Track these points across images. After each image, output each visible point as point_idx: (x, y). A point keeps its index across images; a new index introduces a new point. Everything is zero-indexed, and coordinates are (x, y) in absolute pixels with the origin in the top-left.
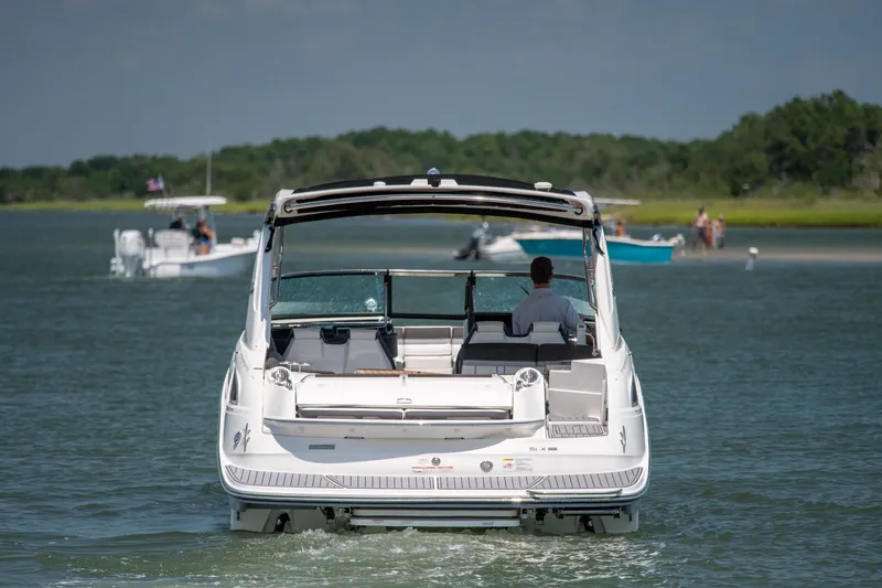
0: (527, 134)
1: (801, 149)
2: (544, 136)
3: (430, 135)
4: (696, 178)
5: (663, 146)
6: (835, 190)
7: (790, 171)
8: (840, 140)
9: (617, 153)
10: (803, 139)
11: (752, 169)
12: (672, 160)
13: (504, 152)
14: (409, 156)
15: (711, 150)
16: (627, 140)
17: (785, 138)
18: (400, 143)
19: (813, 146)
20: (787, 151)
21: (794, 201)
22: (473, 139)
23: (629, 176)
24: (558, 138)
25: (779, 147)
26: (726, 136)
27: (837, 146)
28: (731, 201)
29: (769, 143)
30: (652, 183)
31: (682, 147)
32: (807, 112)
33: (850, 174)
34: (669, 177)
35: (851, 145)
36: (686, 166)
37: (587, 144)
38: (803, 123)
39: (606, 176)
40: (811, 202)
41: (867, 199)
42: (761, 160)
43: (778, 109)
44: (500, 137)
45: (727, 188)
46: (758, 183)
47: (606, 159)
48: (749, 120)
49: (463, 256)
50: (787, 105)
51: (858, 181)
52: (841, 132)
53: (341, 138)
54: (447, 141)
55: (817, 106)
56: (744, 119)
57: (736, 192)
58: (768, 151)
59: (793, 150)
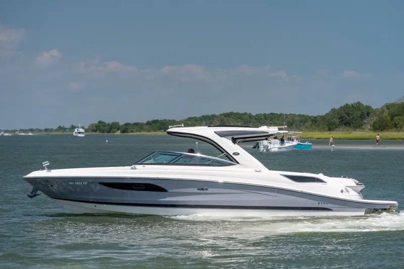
0: (272, 114)
1: (348, 118)
2: (277, 114)
3: (245, 114)
4: (319, 126)
5: (309, 117)
6: (357, 129)
7: (345, 124)
8: (359, 115)
9: (297, 119)
10: (348, 115)
11: (334, 123)
12: (312, 121)
13: (266, 119)
14: (240, 120)
15: (323, 118)
16: (299, 115)
17: (343, 115)
18: (237, 116)
19: (351, 117)
20: (344, 118)
21: (346, 132)
22: (257, 115)
23: (300, 126)
24: (281, 115)
25: (342, 117)
26: (327, 114)
27: (358, 117)
28: (328, 132)
29: (339, 116)
30: (306, 127)
31: (315, 117)
32: (349, 107)
33: (362, 124)
34: (311, 125)
35: (362, 117)
36: (316, 123)
37: (289, 117)
38: (348, 111)
39: (294, 126)
40: (350, 133)
41: (367, 132)
42: (337, 121)
43: (341, 107)
44: (265, 114)
45: (327, 129)
46: (337, 127)
47: (294, 121)
48: (333, 110)
49: (254, 147)
50: (344, 105)
51: (364, 127)
52: (359, 113)
53: (221, 115)
54: (250, 116)
55: (353, 106)
56: (332, 110)
57: (330, 130)
58: (339, 118)
59: (346, 119)
